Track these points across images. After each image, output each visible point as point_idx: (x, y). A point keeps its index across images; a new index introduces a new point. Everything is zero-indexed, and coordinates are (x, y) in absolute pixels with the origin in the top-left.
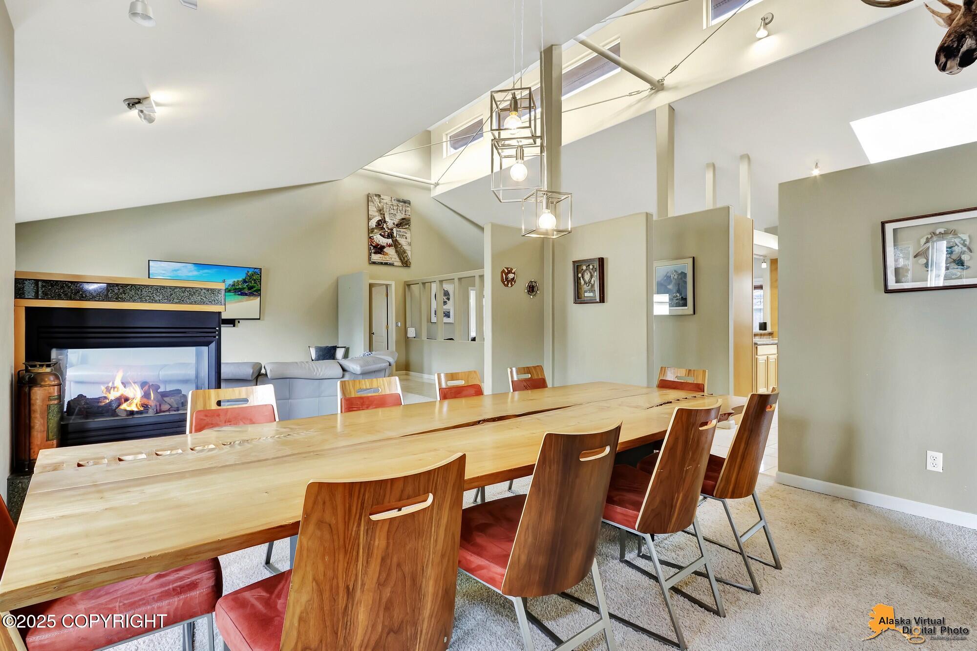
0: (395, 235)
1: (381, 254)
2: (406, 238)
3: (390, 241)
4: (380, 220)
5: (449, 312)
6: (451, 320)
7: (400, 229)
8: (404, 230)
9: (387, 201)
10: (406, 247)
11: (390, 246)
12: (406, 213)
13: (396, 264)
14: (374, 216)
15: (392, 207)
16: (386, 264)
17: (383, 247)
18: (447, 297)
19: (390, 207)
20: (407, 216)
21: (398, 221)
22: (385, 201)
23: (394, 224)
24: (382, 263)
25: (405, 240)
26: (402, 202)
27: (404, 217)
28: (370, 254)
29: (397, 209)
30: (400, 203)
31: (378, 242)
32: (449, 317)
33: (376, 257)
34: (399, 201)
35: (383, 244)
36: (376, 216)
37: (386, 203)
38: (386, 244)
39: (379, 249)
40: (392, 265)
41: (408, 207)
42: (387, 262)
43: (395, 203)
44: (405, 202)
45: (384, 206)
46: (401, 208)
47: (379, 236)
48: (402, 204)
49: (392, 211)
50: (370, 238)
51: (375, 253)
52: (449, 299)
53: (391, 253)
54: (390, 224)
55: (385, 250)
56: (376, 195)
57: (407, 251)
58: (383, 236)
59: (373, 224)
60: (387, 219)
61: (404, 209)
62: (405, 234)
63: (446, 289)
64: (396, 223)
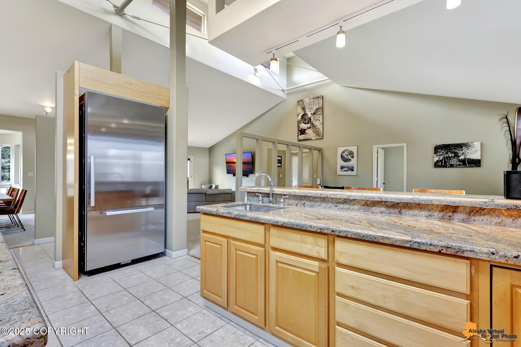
0: (312, 121)
1: (304, 134)
2: (319, 120)
3: (309, 125)
4: (303, 114)
5: (353, 167)
6: (354, 173)
7: (315, 116)
8: (318, 116)
9: (307, 101)
10: (320, 127)
11: (309, 128)
12: (320, 104)
13: (313, 138)
14: (300, 113)
15: (310, 104)
16: (307, 140)
17: (305, 130)
18: (351, 156)
19: (309, 104)
20: (320, 106)
21: (314, 111)
22: (306, 102)
23: (311, 114)
24: (304, 140)
25: (319, 122)
26: (317, 98)
27: (318, 108)
28: (298, 136)
29: (314, 104)
30: (315, 100)
31: (302, 128)
32: (353, 170)
33: (301, 137)
34: (314, 98)
35: (305, 128)
36: (301, 113)
37: (307, 103)
38: (307, 128)
39: (303, 132)
40: (310, 139)
41: (320, 100)
42: (307, 138)
43: (312, 101)
44: (318, 98)
45: (306, 105)
46: (316, 102)
47: (303, 124)
48: (316, 99)
49: (310, 107)
50: (298, 126)
51: (301, 134)
52: (353, 157)
53: (310, 133)
54: (309, 115)
55: (306, 131)
56: (301, 101)
57: (320, 129)
58: (305, 123)
59: (300, 117)
60: (307, 112)
61: (318, 103)
62: (318, 118)
63: (350, 150)
64: (313, 113)
